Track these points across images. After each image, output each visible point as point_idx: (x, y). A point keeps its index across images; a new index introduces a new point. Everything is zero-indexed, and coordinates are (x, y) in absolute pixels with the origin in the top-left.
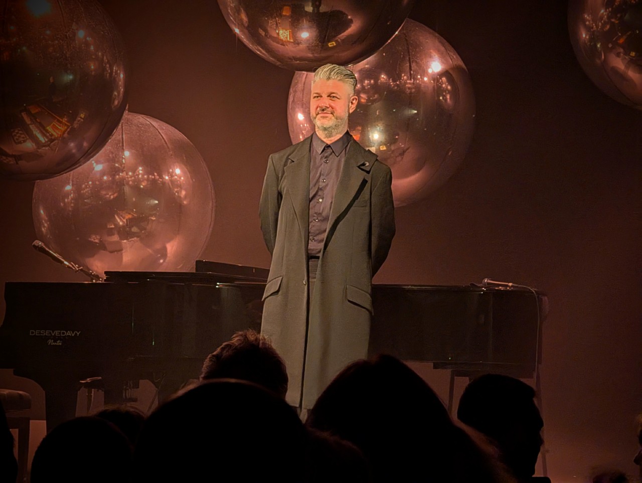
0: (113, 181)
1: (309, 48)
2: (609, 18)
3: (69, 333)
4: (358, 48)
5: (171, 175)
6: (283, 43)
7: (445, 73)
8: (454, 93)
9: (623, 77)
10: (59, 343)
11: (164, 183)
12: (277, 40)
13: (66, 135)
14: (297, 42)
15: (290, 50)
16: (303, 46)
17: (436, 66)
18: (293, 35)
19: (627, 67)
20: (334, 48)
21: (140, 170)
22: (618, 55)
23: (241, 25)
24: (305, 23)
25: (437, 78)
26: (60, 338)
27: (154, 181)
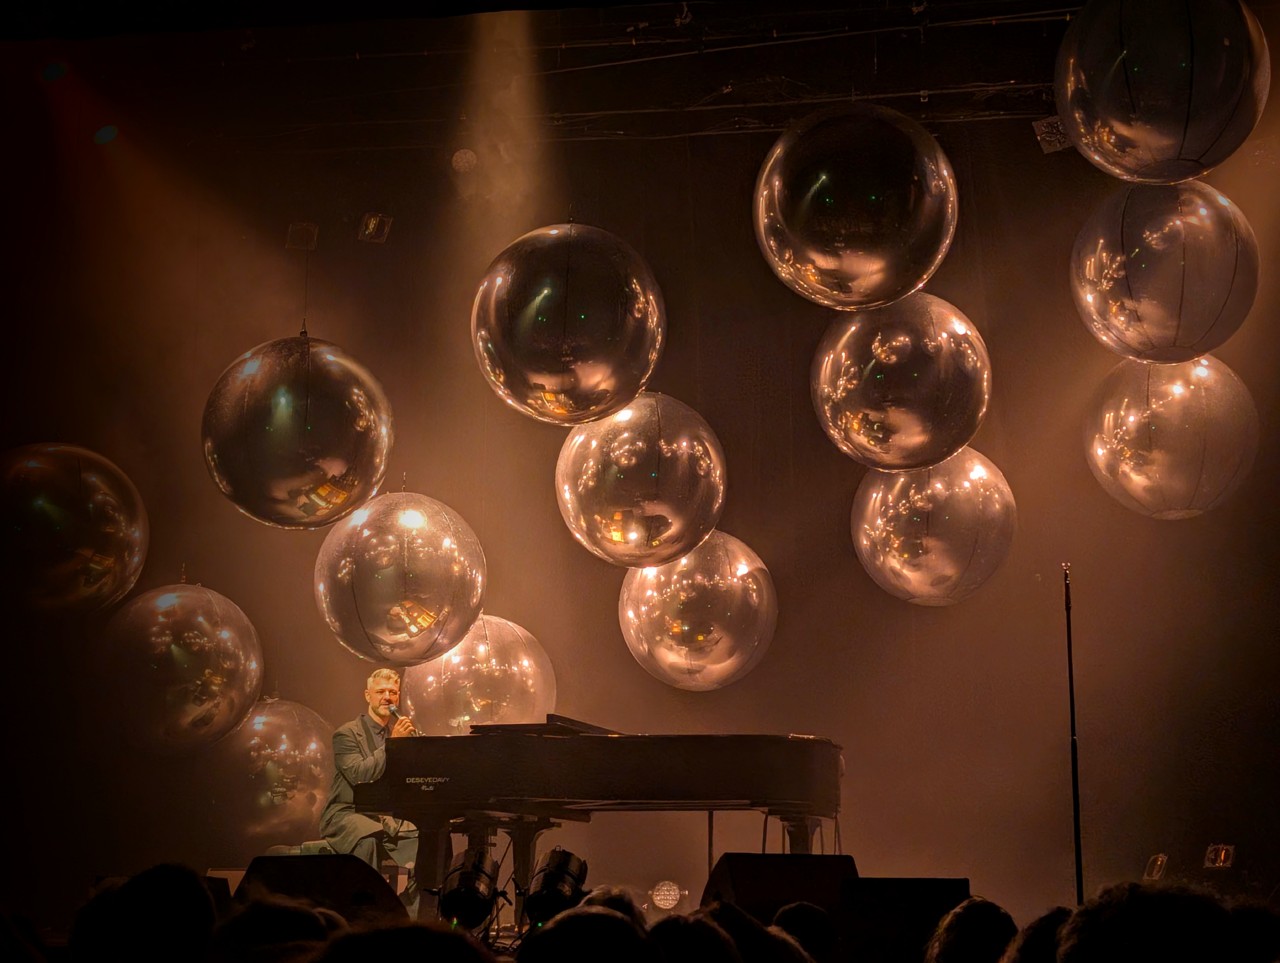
0: (470, 671)
1: (638, 546)
2: (885, 526)
3: (440, 780)
4: (678, 546)
5: (520, 666)
6: (615, 543)
7: (750, 574)
8: (759, 591)
10: (431, 788)
11: (514, 674)
12: (611, 541)
13: (433, 626)
14: (627, 542)
15: (621, 549)
16: (632, 545)
17: (743, 568)
18: (624, 536)
19: (903, 567)
20: (657, 546)
21: (494, 661)
22: (894, 557)
23: (580, 530)
24: (633, 526)
25: (742, 578)
26: (431, 784)
27: (505, 671)
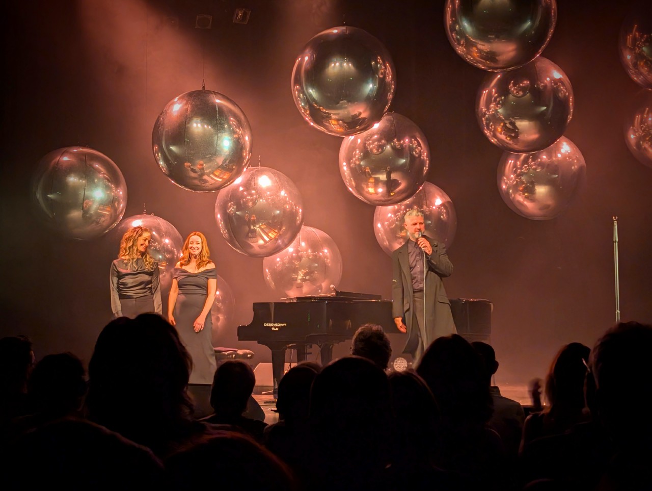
3: (281, 325)
9: (522, 204)
10: (277, 329)
11: (320, 256)
12: (368, 192)
13: (277, 237)
14: (377, 193)
15: (375, 197)
16: (380, 195)
17: (438, 202)
18: (375, 190)
20: (393, 195)
21: (310, 251)
23: (352, 186)
24: (380, 185)
